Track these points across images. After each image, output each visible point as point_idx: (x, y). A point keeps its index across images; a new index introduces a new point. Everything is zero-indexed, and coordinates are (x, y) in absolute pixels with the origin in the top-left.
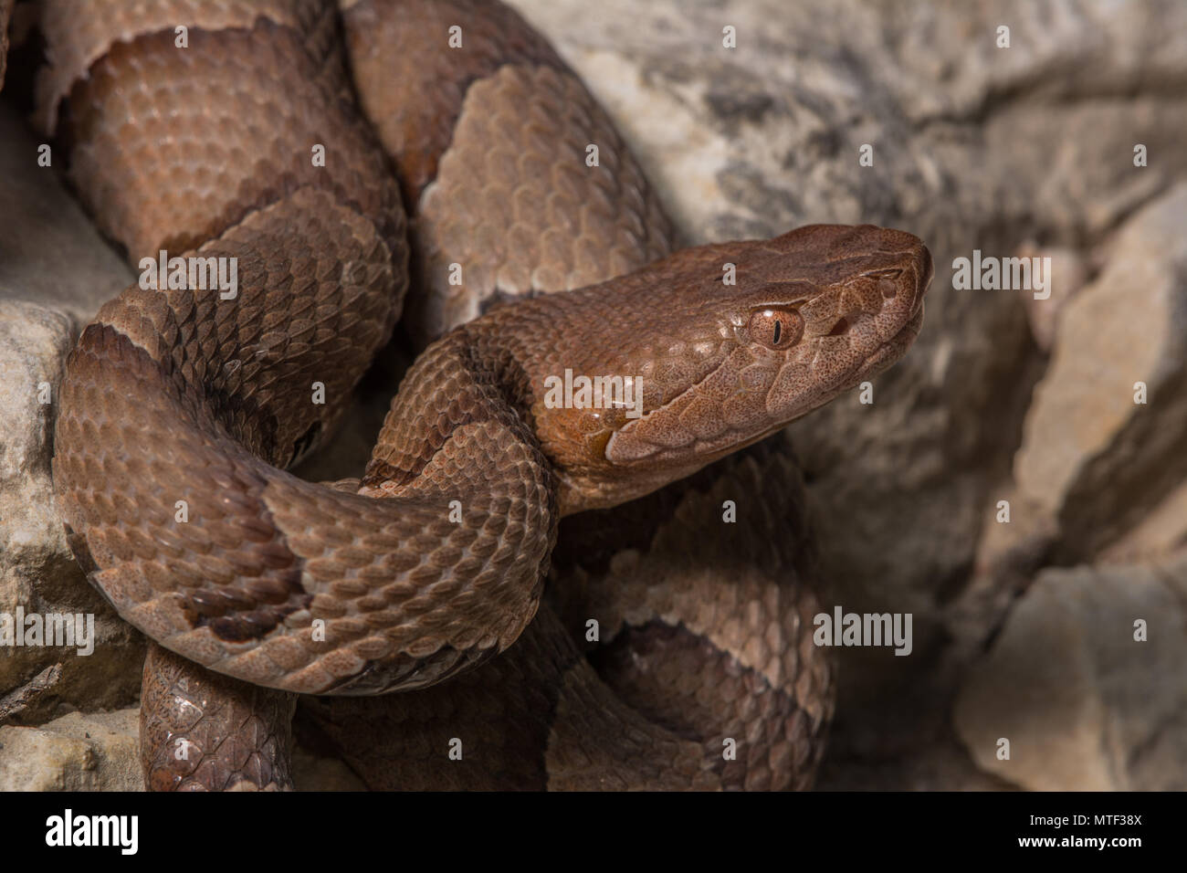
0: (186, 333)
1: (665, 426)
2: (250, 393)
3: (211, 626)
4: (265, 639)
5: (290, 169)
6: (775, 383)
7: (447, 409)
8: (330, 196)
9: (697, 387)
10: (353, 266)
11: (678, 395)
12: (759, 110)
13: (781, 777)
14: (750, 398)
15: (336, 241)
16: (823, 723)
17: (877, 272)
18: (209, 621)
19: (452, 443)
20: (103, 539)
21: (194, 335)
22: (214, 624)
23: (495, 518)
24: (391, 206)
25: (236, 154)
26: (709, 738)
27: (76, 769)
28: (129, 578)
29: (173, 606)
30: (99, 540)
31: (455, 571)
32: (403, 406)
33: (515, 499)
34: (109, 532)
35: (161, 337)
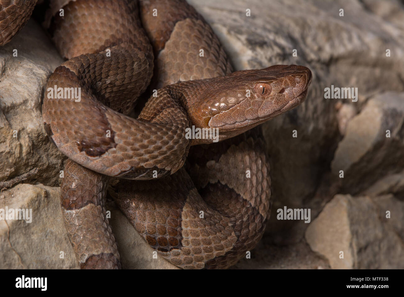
0: (87, 71)
1: (227, 117)
2: (104, 93)
3: (85, 151)
4: (101, 157)
5: (121, 37)
6: (261, 106)
7: (162, 104)
8: (132, 45)
9: (238, 105)
10: (137, 64)
11: (231, 107)
12: (263, 44)
13: (252, 232)
14: (254, 110)
15: (133, 56)
16: (266, 219)
17: (295, 75)
18: (85, 149)
19: (163, 113)
20: (55, 125)
21: (89, 72)
22: (87, 151)
23: (174, 130)
24: (150, 51)
25: (104, 32)
26: (231, 217)
27: (41, 196)
28: (62, 136)
29: (75, 145)
30: (54, 125)
31: (161, 143)
32: (149, 104)
33: (180, 127)
34: (57, 122)
35: (79, 70)
